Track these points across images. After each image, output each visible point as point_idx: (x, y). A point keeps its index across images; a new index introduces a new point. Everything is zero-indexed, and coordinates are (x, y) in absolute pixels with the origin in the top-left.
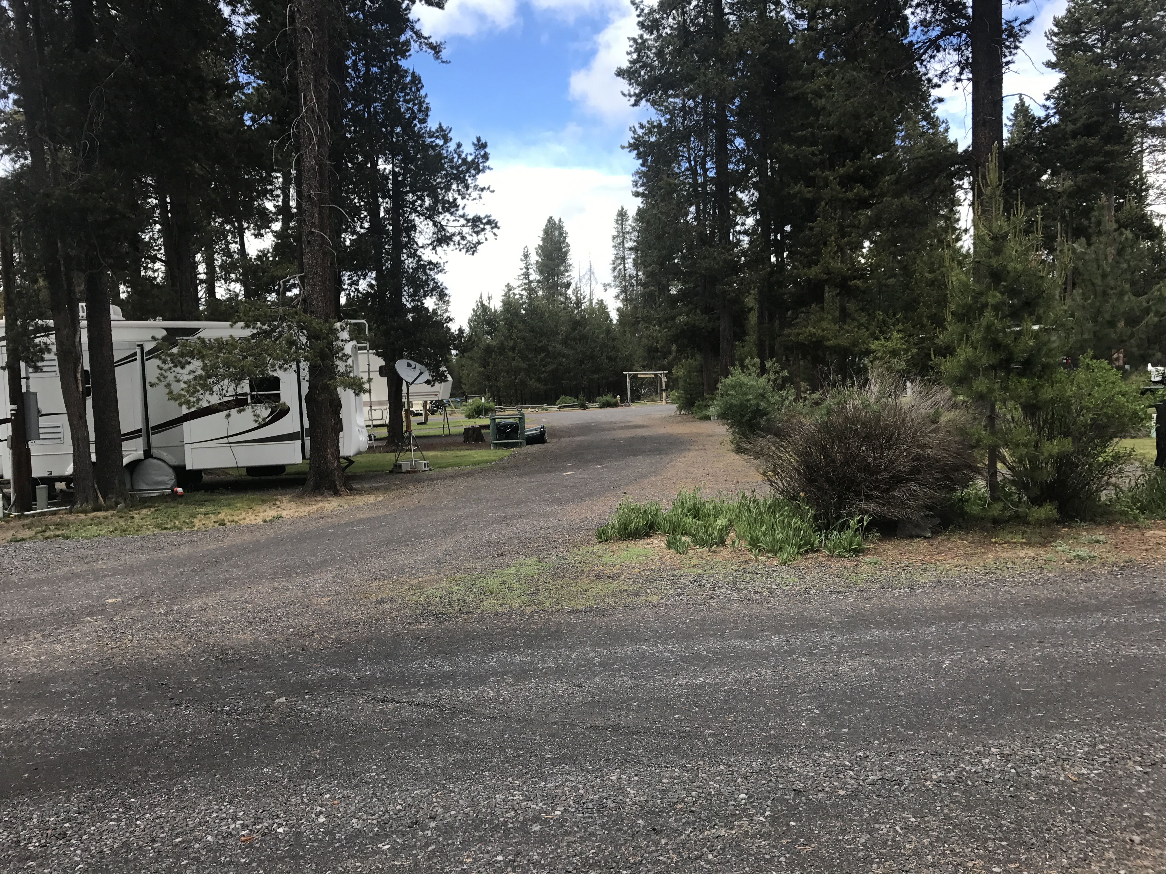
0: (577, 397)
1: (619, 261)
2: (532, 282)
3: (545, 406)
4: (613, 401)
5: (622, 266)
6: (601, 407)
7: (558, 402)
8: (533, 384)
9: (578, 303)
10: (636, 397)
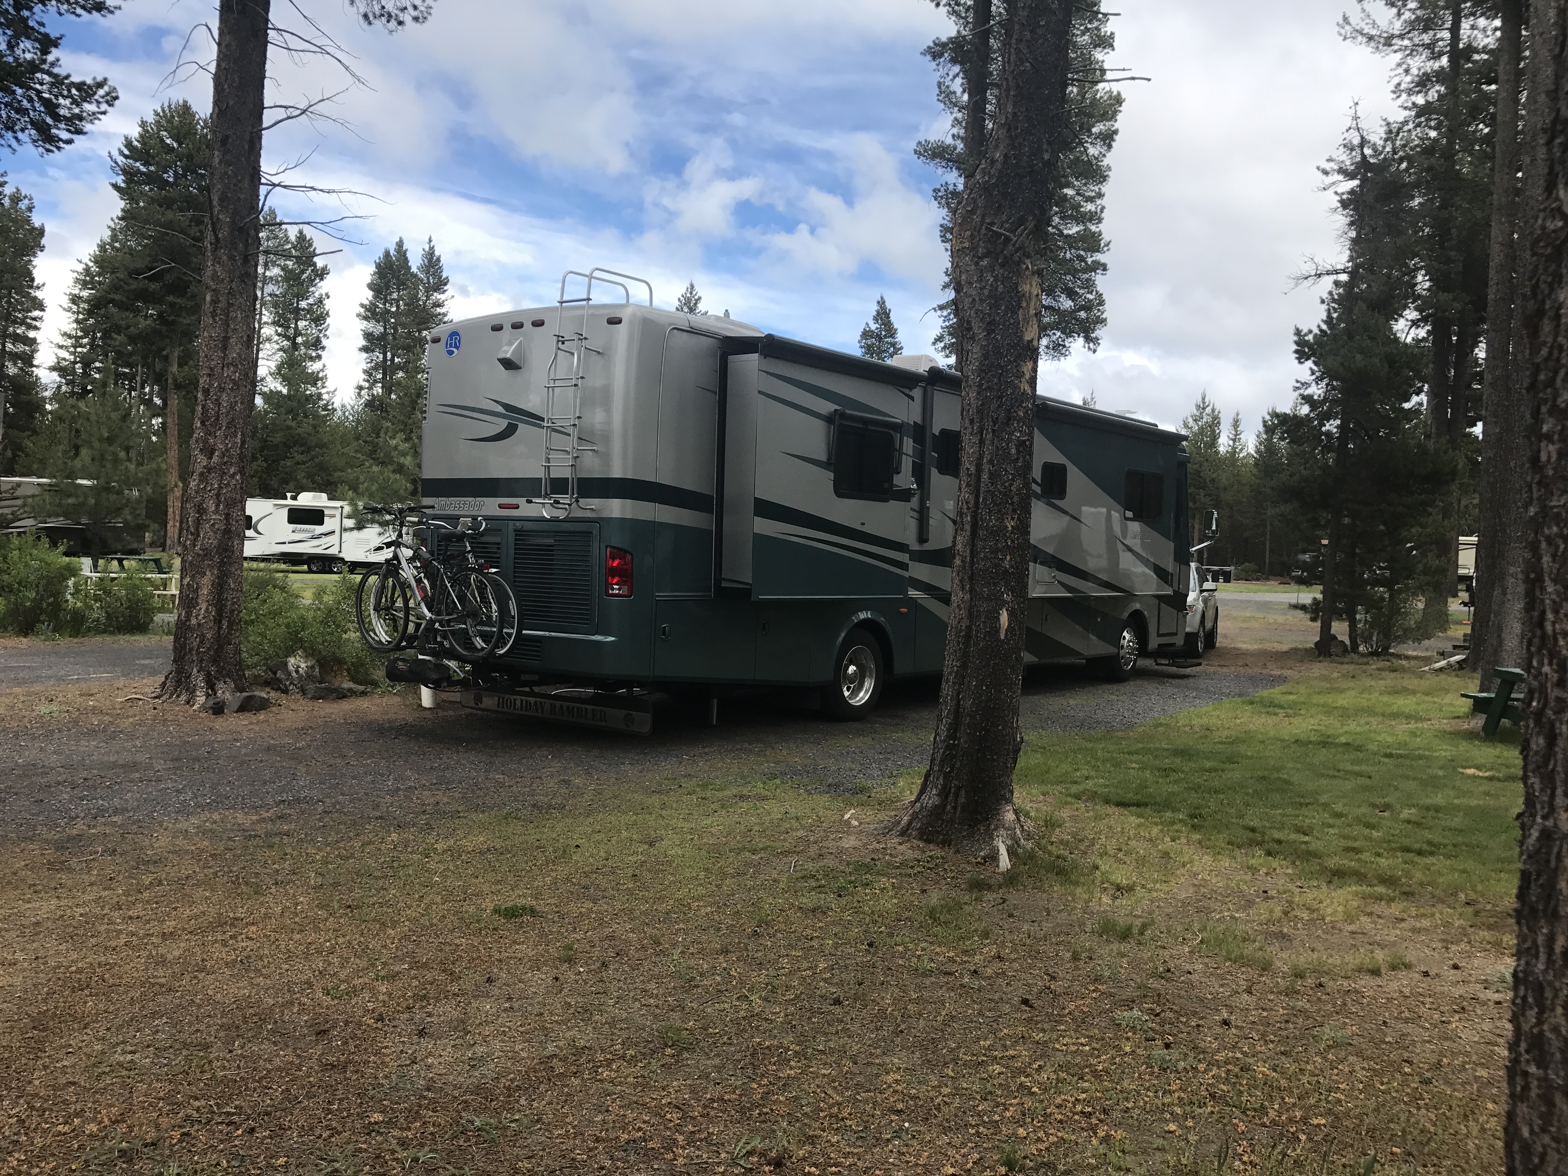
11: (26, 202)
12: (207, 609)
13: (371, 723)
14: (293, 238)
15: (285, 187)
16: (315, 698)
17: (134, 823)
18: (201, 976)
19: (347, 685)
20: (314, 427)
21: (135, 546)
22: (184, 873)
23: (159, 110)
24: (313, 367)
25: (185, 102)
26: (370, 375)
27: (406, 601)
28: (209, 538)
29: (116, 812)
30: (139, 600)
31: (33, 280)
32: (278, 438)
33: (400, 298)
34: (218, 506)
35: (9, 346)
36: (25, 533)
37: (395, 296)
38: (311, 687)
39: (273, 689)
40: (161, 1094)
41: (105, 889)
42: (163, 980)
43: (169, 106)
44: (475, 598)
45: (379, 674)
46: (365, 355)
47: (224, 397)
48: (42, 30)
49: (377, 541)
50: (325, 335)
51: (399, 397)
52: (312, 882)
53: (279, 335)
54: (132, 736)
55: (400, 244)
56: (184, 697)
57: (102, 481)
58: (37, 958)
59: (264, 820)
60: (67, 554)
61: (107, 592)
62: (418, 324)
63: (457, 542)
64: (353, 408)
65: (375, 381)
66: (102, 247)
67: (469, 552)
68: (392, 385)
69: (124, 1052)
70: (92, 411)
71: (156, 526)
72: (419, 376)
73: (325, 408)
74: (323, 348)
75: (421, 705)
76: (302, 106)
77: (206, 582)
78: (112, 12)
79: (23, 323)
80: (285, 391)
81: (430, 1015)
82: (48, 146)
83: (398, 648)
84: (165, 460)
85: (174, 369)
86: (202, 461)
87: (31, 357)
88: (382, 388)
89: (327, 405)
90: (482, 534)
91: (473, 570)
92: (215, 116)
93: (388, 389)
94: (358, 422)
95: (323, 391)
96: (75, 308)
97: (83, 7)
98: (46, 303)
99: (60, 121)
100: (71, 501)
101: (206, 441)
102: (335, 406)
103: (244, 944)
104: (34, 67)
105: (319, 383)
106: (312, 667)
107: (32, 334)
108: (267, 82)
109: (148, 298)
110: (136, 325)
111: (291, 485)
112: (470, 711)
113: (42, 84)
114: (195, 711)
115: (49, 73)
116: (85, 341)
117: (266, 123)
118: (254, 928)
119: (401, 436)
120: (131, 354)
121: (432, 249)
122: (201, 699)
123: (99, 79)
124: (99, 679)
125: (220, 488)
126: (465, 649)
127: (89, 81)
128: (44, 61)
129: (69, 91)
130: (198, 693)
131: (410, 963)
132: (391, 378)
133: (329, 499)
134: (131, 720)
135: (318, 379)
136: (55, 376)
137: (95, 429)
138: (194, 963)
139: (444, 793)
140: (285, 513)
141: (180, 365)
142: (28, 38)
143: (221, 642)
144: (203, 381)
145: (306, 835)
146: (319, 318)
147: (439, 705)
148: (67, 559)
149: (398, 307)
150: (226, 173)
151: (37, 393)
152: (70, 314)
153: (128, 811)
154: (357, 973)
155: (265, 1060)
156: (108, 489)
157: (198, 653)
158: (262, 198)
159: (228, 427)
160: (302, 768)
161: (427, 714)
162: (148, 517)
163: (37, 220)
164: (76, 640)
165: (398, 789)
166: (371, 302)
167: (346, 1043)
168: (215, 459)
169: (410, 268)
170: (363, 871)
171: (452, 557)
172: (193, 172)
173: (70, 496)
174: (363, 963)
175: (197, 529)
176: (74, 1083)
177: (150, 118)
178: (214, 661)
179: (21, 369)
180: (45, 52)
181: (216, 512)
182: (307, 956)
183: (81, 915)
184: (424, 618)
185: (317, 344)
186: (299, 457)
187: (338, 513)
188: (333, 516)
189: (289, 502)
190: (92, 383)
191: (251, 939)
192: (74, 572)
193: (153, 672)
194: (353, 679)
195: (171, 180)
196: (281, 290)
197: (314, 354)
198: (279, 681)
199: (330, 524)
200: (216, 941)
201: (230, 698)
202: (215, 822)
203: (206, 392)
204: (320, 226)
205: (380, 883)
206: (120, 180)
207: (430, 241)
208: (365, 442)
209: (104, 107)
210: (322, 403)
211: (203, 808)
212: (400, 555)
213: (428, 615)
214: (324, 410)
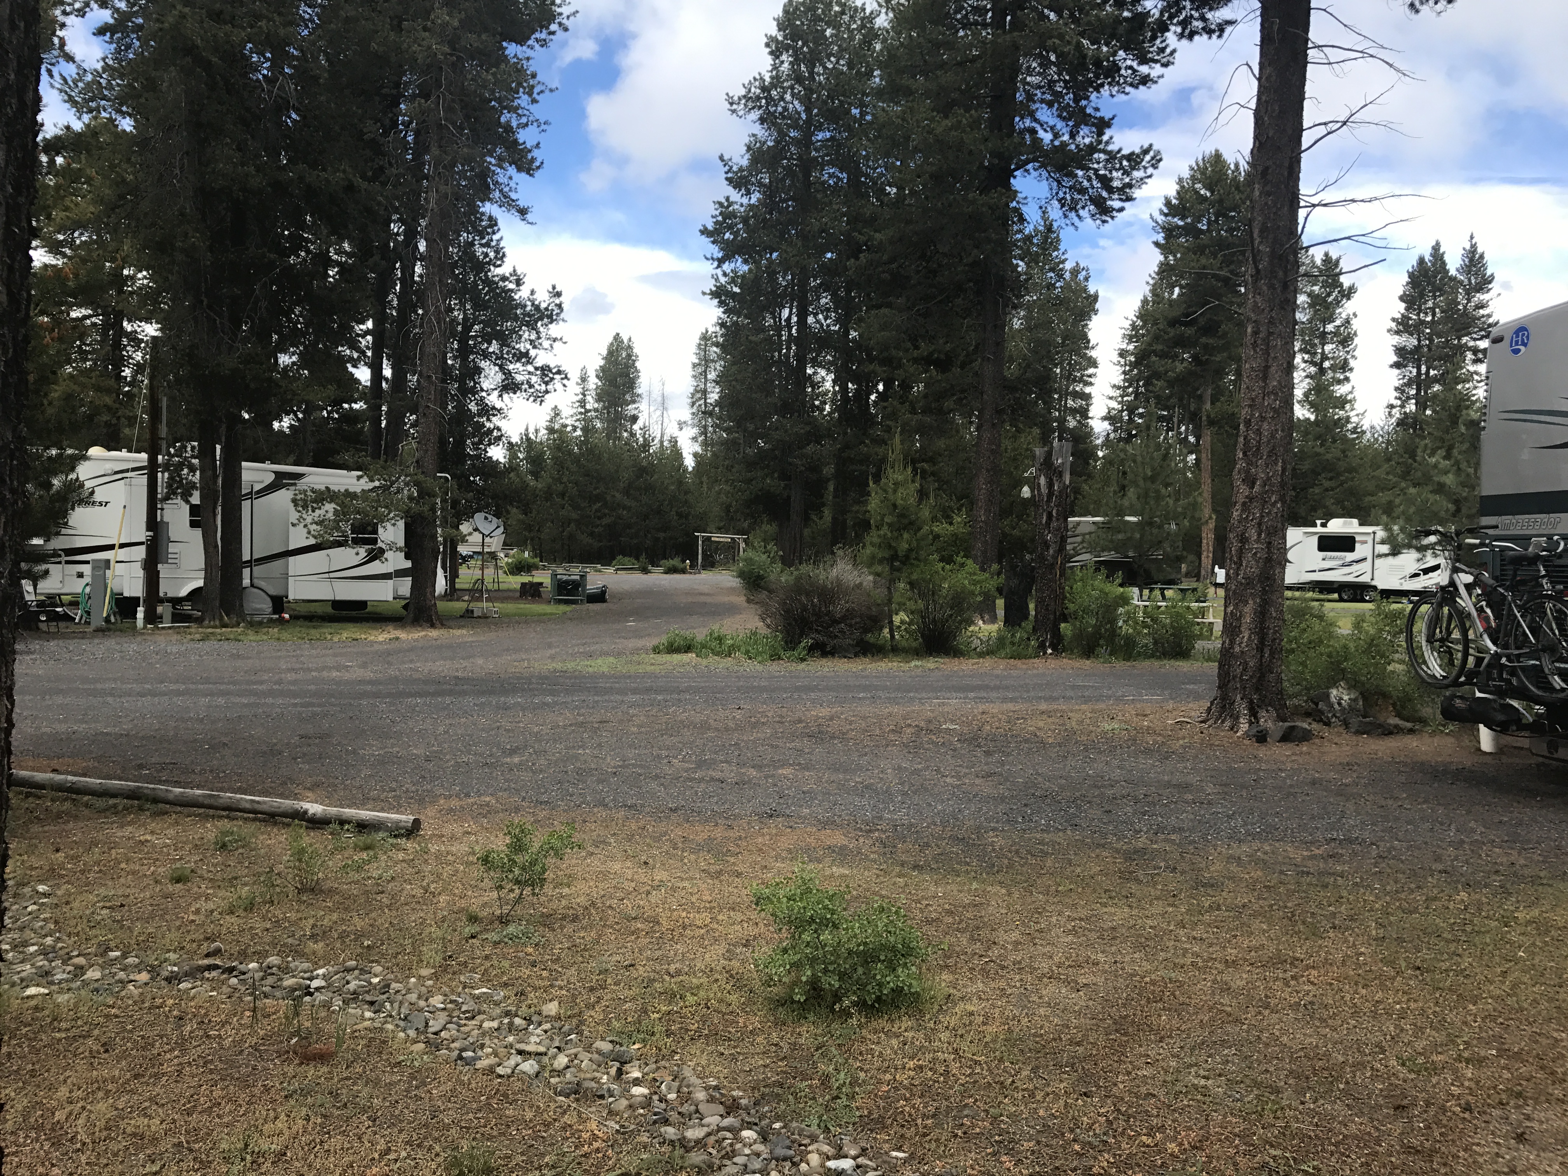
0: (637, 559)
1: (699, 395)
2: (590, 411)
3: (599, 566)
4: (682, 566)
5: (702, 402)
6: (666, 573)
7: (614, 562)
8: (585, 539)
9: (646, 445)
10: (710, 564)
11: (1084, 273)
12: (1250, 637)
13: (1422, 764)
14: (1318, 262)
15: (1325, 205)
16: (1359, 732)
17: (1190, 843)
18: (1266, 1013)
19: (1394, 721)
20: (1343, 451)
21: (1173, 577)
22: (1239, 901)
23: (1194, 165)
24: (1341, 390)
25: (1217, 151)
26: (1403, 392)
27: (1464, 632)
28: (1251, 567)
29: (1174, 830)
30: (1182, 628)
31: (1088, 341)
32: (1306, 466)
33: (1436, 305)
34: (1259, 535)
35: (1070, 403)
36: (1085, 565)
37: (1430, 304)
38: (1354, 721)
39: (1314, 720)
40: (1237, 1130)
41: (1169, 905)
42: (1229, 1009)
43: (1203, 159)
44: (1552, 630)
45: (1431, 710)
46: (1396, 372)
47: (1265, 426)
48: (1098, 115)
49: (1414, 567)
50: (1353, 356)
51: (1434, 411)
52: (1374, 932)
53: (1306, 362)
54: (1182, 758)
55: (1436, 248)
56: (1228, 724)
57: (1146, 517)
58: (1115, 962)
59: (1312, 857)
60: (1121, 585)
61: (1154, 620)
62: (1457, 331)
63: (1529, 565)
64: (1382, 429)
65: (1408, 398)
66: (1145, 302)
67: (1543, 577)
68: (1428, 400)
69: (1198, 1076)
70: (1138, 453)
71: (1191, 557)
72: (1459, 387)
73: (1354, 431)
74: (1351, 370)
75: (1479, 749)
76: (1343, 119)
77: (1249, 611)
78: (1156, 82)
79: (1081, 380)
80: (1312, 417)
81: (1528, 1118)
82: (1104, 218)
83: (1456, 683)
84: (1200, 494)
85: (1208, 406)
86: (1243, 491)
87: (1087, 410)
88: (1416, 404)
89: (1355, 428)
90: (1560, 556)
91: (1549, 597)
92: (1255, 151)
93: (1422, 405)
94: (1389, 442)
95: (1352, 414)
96: (1122, 361)
97: (1131, 85)
98: (1099, 361)
99: (1113, 193)
100: (1120, 536)
101: (1247, 472)
102: (1364, 428)
103: (1306, 988)
104: (1092, 149)
105: (1348, 407)
106: (1354, 700)
107: (1087, 390)
108: (1306, 104)
109: (1182, 342)
110: (1173, 370)
111: (1320, 512)
112: (1541, 759)
113: (1098, 163)
114: (1239, 737)
115: (1104, 151)
116: (1131, 390)
117: (1305, 144)
118: (1314, 973)
119: (1441, 452)
120: (1169, 397)
121: (1474, 247)
122: (1244, 726)
123: (1146, 146)
124: (1151, 701)
125: (1262, 516)
126: (1538, 688)
127: (1137, 151)
128: (1100, 142)
129: (1121, 164)
130: (1242, 720)
131: (1498, 1050)
132: (1426, 392)
133: (1361, 525)
134: (1181, 742)
135: (1347, 402)
136: (1106, 425)
137: (1140, 470)
138: (1258, 997)
139: (1519, 854)
140: (1315, 540)
141: (1212, 403)
142: (1087, 125)
143: (1263, 670)
144: (1245, 412)
145: (1361, 878)
146: (1345, 339)
147: (1500, 750)
148: (1122, 589)
149: (1434, 315)
150: (1266, 204)
151: (1091, 442)
152: (1118, 368)
153: (1185, 831)
154: (1435, 1047)
155: (1340, 1123)
156: (1151, 524)
157: (1242, 680)
158: (1301, 220)
159: (1269, 456)
160: (1350, 806)
161: (1489, 759)
162: (1184, 549)
163: (1092, 289)
164: (1129, 664)
165: (1463, 842)
166: (1403, 315)
167: (1428, 1127)
168: (1257, 488)
169: (1448, 271)
170: (1429, 930)
171: (1523, 582)
172: (1225, 216)
173: (1119, 532)
174: (1440, 1037)
175: (1240, 558)
176: (1154, 1096)
177: (1186, 174)
178: (1257, 690)
179: (1079, 422)
180: (1100, 133)
181: (1258, 541)
182: (1375, 1015)
183: (1151, 927)
184: (1487, 651)
185: (1344, 366)
186: (1327, 484)
187: (1370, 539)
188: (1365, 542)
189: (1319, 529)
190: (1136, 428)
191: (1312, 983)
192: (1125, 600)
193: (1198, 697)
194: (1399, 715)
195: (1205, 228)
196: (1308, 317)
197: (1342, 377)
198: (1322, 713)
199: (1361, 550)
200: (1277, 979)
201: (1273, 727)
202: (1266, 853)
203: (1248, 423)
204: (1362, 239)
205: (1452, 947)
206: (1160, 238)
207: (1472, 237)
208: (1398, 463)
209: (1150, 171)
210: (1350, 426)
211: (1254, 836)
212: (1458, 582)
213: (1493, 648)
214: (1352, 433)
